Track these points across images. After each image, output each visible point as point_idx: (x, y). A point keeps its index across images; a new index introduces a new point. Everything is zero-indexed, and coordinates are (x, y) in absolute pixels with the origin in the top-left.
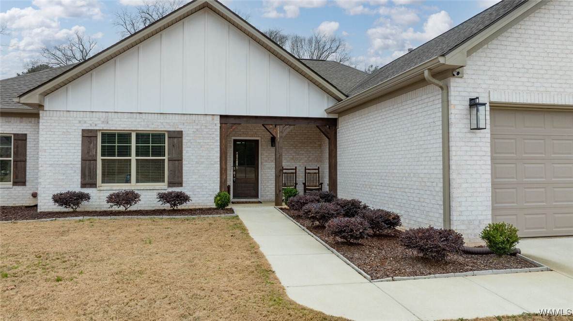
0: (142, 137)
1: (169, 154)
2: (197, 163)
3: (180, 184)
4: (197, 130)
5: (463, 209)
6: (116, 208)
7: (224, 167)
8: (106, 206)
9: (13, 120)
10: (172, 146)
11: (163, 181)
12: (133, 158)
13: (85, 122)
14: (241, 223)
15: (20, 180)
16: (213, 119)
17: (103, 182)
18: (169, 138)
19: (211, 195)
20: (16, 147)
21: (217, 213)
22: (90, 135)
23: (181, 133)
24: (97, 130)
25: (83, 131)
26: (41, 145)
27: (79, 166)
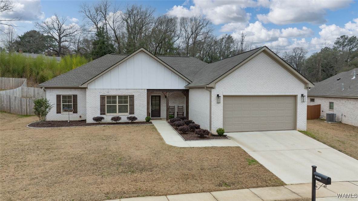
0: (120, 97)
1: (129, 103)
2: (139, 106)
3: (133, 113)
4: (139, 94)
5: (214, 124)
6: (114, 122)
7: (148, 107)
8: (111, 121)
9: (72, 90)
10: (130, 100)
11: (128, 112)
12: (117, 104)
13: (101, 92)
14: (155, 127)
15: (75, 112)
16: (144, 91)
17: (107, 113)
18: (129, 97)
19: (144, 117)
20: (74, 99)
21: (147, 124)
22: (103, 97)
23: (133, 96)
24: (105, 95)
25: (101, 95)
26: (87, 100)
27: (99, 107)
